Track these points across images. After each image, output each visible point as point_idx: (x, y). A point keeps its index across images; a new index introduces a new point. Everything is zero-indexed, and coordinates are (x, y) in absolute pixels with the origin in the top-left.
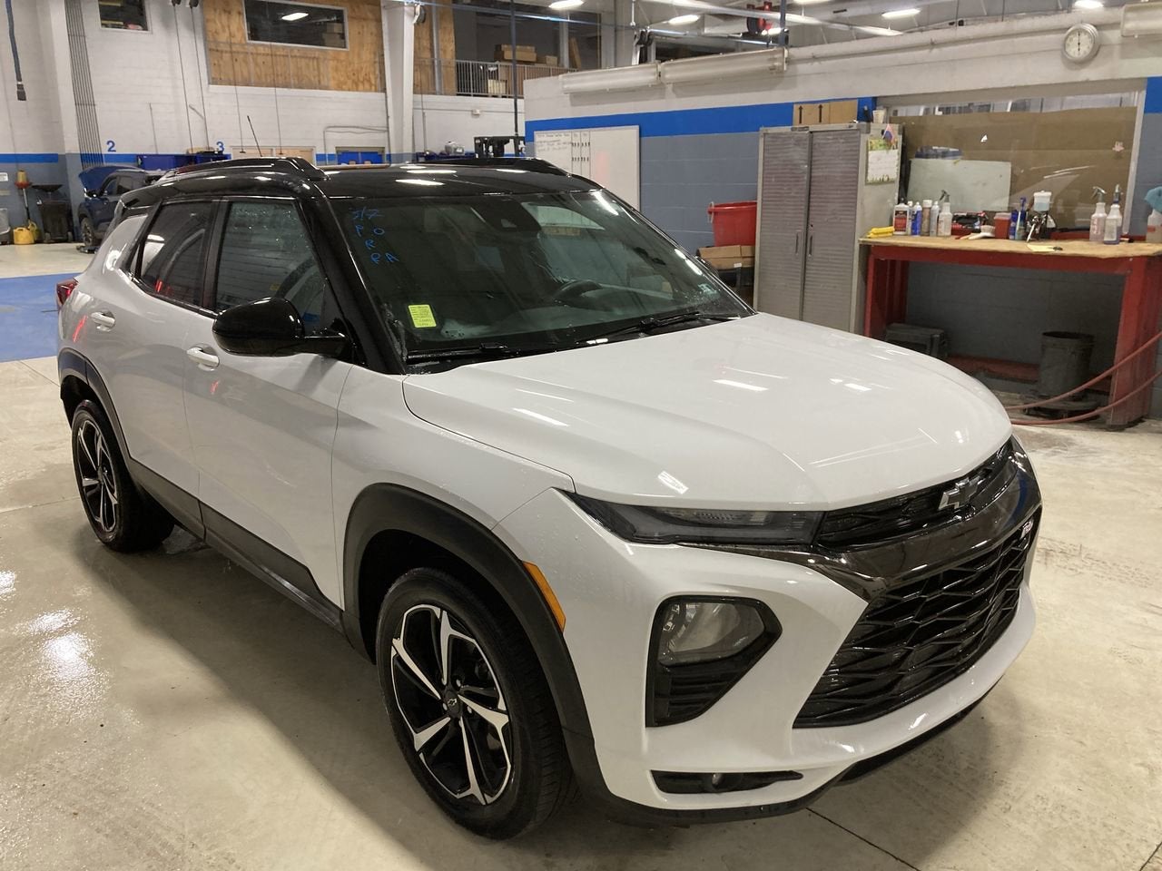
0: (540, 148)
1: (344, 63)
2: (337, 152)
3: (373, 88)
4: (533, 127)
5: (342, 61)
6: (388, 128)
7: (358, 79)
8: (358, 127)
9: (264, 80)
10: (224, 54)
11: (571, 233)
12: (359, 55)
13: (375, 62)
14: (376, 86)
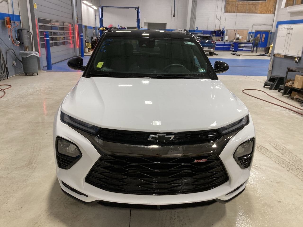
0: (279, 30)
1: (264, 6)
2: (255, 31)
3: (271, 13)
4: (279, 23)
5: (263, 5)
6: (273, 24)
7: (267, 10)
8: (263, 24)
9: (239, 11)
10: (230, 5)
11: (281, 57)
12: (269, 3)
13: (274, 5)
14: (272, 12)
